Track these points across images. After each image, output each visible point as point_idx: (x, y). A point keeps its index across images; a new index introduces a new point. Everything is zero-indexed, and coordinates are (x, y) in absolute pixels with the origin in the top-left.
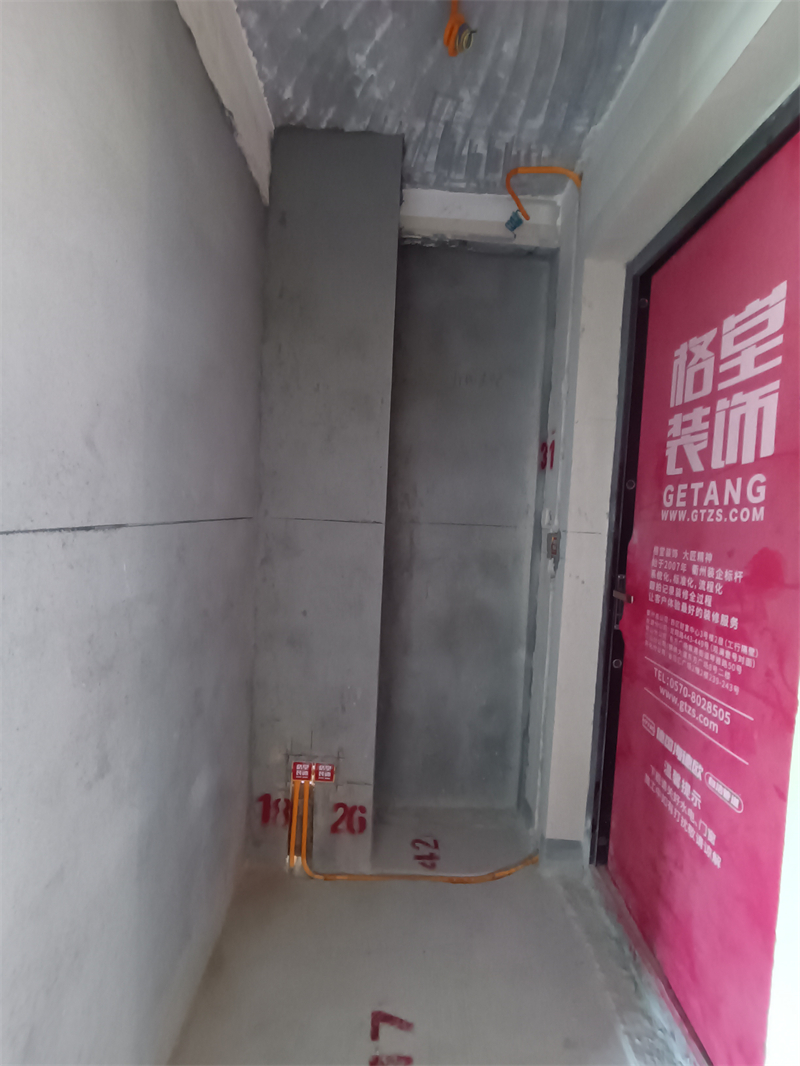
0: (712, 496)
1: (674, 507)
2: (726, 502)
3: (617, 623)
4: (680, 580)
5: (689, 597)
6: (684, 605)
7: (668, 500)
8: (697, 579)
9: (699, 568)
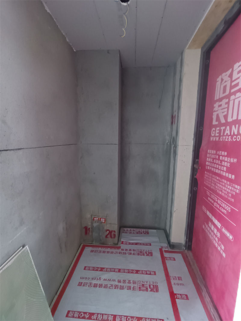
0: (228, 132)
1: (215, 136)
2: (232, 134)
3: (196, 176)
4: (216, 161)
5: (219, 167)
6: (217, 170)
7: (213, 133)
8: (221, 161)
9: (222, 157)
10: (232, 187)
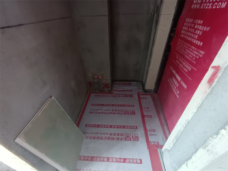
1: (197, 3)
3: (170, 43)
4: (191, 30)
5: (192, 35)
6: (190, 38)
9: (197, 26)
10: (198, 52)
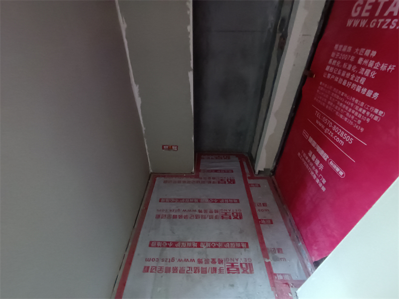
1: (360, 17)
4: (348, 66)
5: (350, 77)
6: (346, 81)
7: (356, 11)
8: (359, 67)
9: (364, 60)
10: (367, 110)
